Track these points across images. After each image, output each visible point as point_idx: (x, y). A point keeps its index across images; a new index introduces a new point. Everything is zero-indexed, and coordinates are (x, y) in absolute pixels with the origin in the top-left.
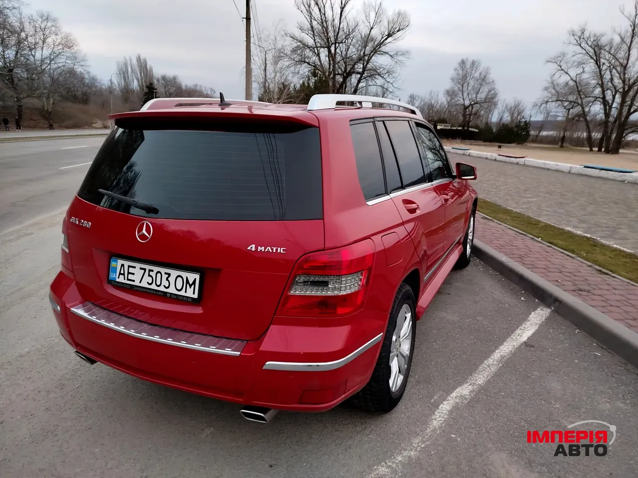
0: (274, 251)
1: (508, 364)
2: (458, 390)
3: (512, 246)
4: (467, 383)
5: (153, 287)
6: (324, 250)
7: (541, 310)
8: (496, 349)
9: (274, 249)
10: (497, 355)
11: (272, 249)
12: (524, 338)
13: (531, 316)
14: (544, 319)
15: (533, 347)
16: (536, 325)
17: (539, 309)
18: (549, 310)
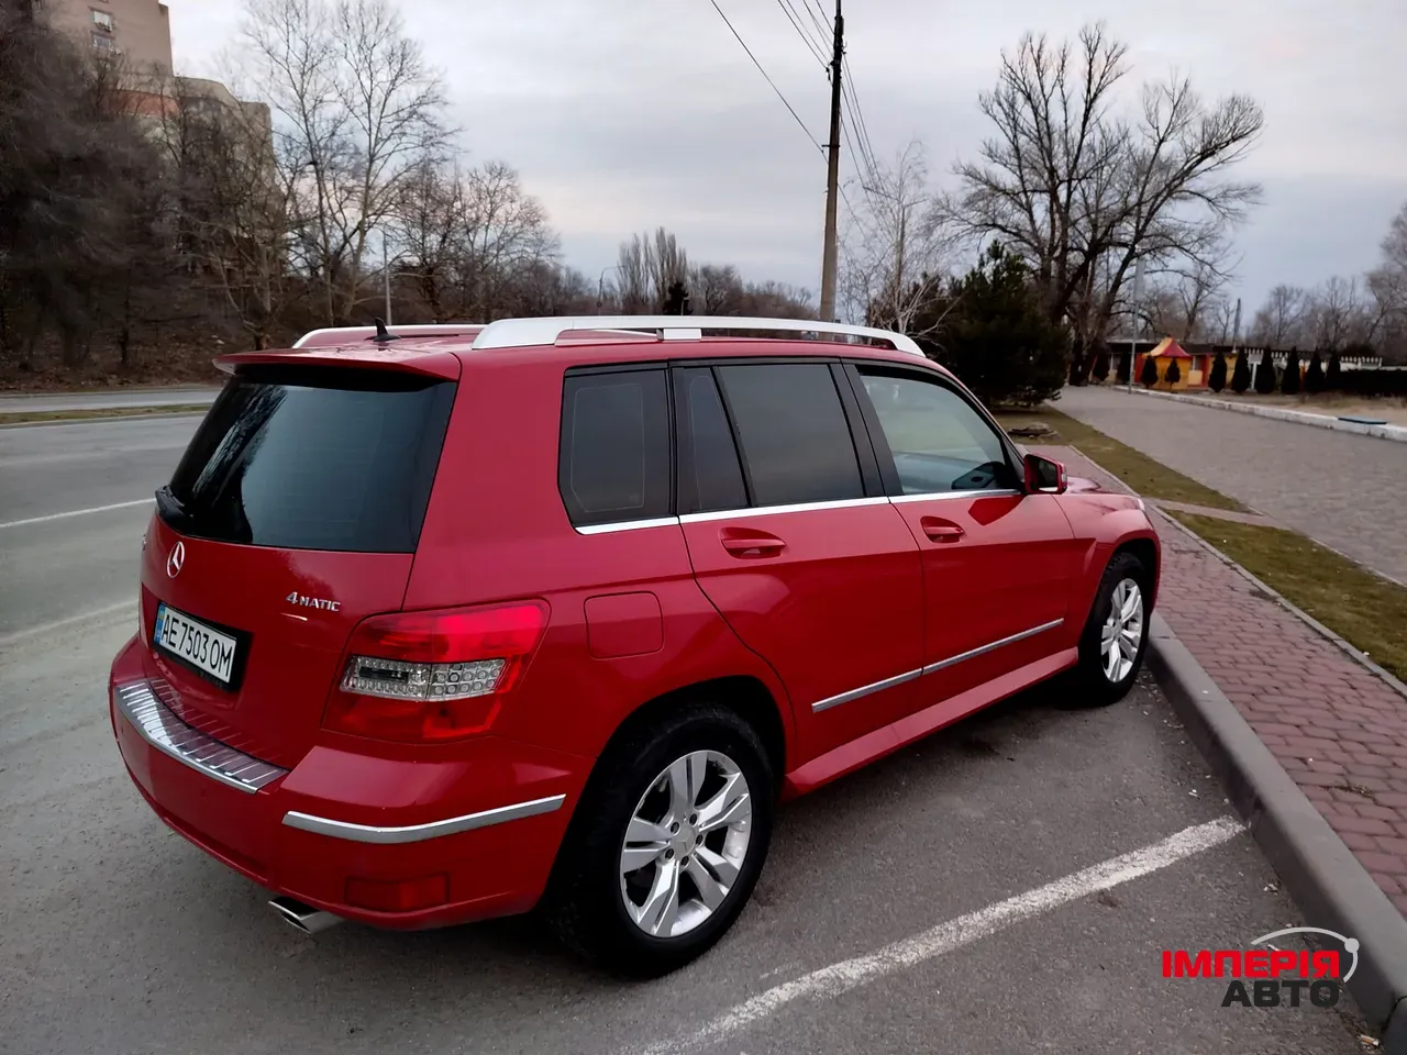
0: (322, 606)
1: (1013, 933)
2: (838, 966)
3: (1264, 664)
4: (876, 955)
5: (190, 658)
6: (401, 611)
7: (1218, 824)
8: (1013, 895)
9: (323, 601)
10: (1000, 910)
11: (320, 603)
12: (1107, 884)
13: (1178, 835)
14: (1206, 846)
15: (1112, 905)
16: (1171, 857)
17: (1214, 822)
18: (1239, 828)
